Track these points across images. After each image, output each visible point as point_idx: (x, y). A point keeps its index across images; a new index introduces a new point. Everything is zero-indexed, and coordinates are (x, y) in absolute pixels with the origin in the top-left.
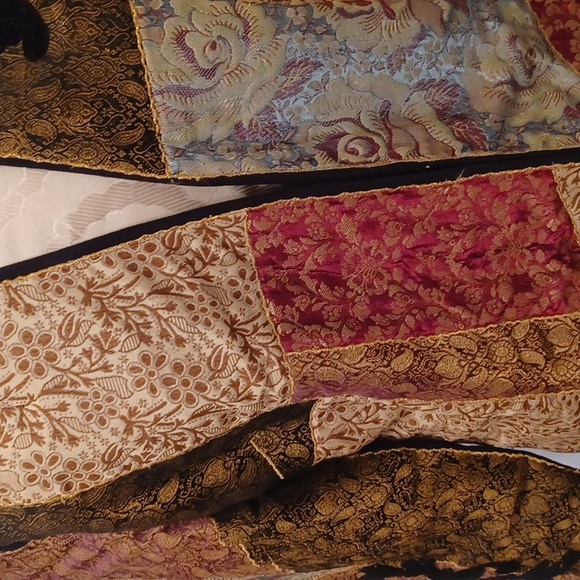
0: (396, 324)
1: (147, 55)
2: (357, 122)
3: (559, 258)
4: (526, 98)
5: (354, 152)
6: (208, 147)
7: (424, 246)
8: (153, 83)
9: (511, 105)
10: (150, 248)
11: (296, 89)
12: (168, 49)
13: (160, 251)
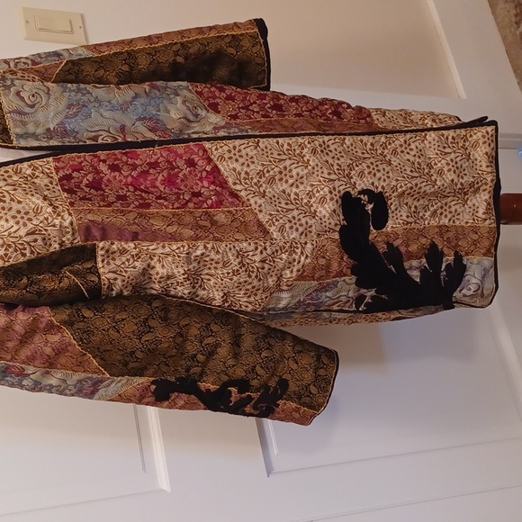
2: (108, 131)
5: (106, 141)
8: (6, 109)
10: (7, 171)
12: (12, 97)
13: (11, 173)
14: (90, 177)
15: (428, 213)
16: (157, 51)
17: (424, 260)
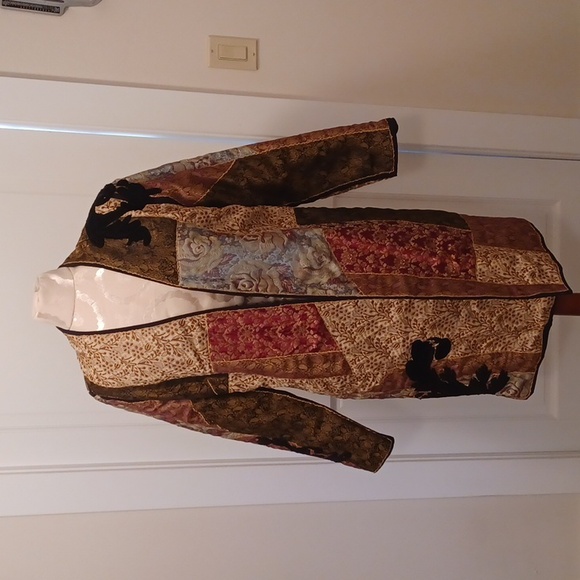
0: (252, 354)
1: (178, 248)
2: (249, 275)
3: (319, 334)
4: (316, 273)
5: (244, 286)
6: (195, 278)
7: (268, 327)
8: (179, 258)
9: (307, 276)
10: (175, 325)
11: (227, 262)
12: (184, 247)
13: (178, 326)
14: (230, 329)
15: (485, 344)
16: (304, 148)
17: (474, 375)
